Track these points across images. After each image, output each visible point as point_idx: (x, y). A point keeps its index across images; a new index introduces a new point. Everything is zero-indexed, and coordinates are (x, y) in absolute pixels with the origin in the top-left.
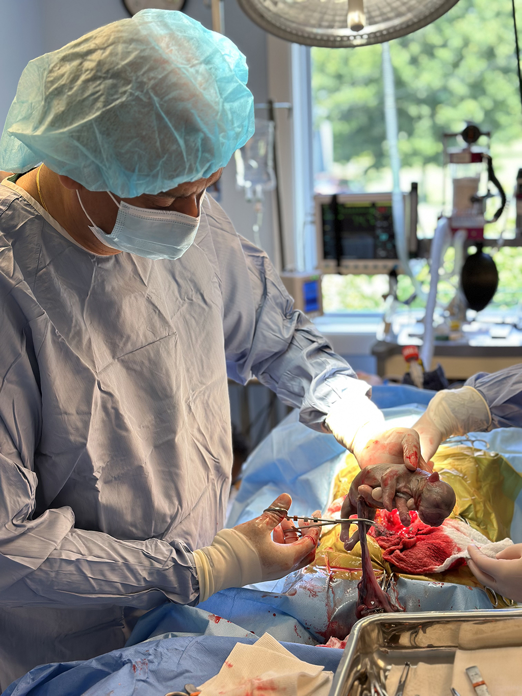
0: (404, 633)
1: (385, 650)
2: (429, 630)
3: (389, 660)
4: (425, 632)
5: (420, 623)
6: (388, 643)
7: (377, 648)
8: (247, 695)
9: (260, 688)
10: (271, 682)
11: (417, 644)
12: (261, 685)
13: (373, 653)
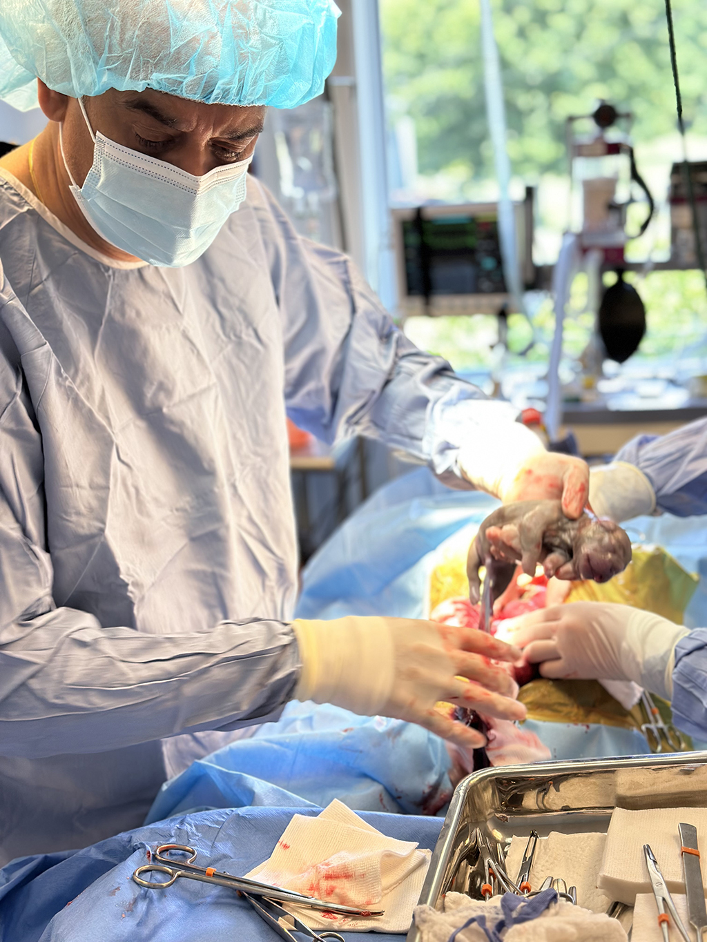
0: (529, 792)
1: (504, 817)
2: (562, 786)
3: (509, 830)
4: (558, 790)
5: (552, 776)
6: (507, 806)
7: (493, 815)
8: (311, 888)
9: (329, 877)
10: (345, 867)
11: (548, 806)
12: (330, 873)
13: (486, 821)
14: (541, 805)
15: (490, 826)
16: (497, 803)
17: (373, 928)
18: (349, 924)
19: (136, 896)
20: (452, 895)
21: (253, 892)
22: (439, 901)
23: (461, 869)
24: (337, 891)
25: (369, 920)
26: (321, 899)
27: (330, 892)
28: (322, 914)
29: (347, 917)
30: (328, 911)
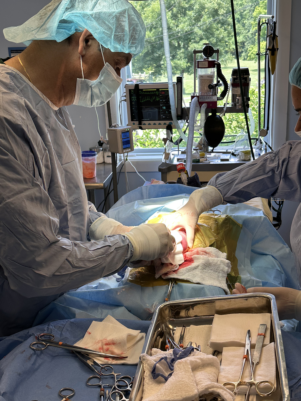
0: (182, 310)
1: (173, 320)
2: (195, 308)
3: (175, 325)
4: (193, 309)
5: (191, 304)
6: (174, 316)
7: (169, 319)
8: (100, 349)
9: (106, 344)
10: (113, 340)
11: (189, 316)
12: (107, 343)
13: (166, 321)
14: (187, 315)
15: (168, 323)
16: (171, 315)
17: (123, 363)
18: (114, 362)
19: (31, 354)
20: (154, 349)
21: (77, 351)
22: (149, 352)
23: (157, 340)
24: (110, 349)
25: (122, 360)
26: (103, 353)
27: (107, 350)
28: (104, 358)
29: (114, 359)
30: (106, 357)
